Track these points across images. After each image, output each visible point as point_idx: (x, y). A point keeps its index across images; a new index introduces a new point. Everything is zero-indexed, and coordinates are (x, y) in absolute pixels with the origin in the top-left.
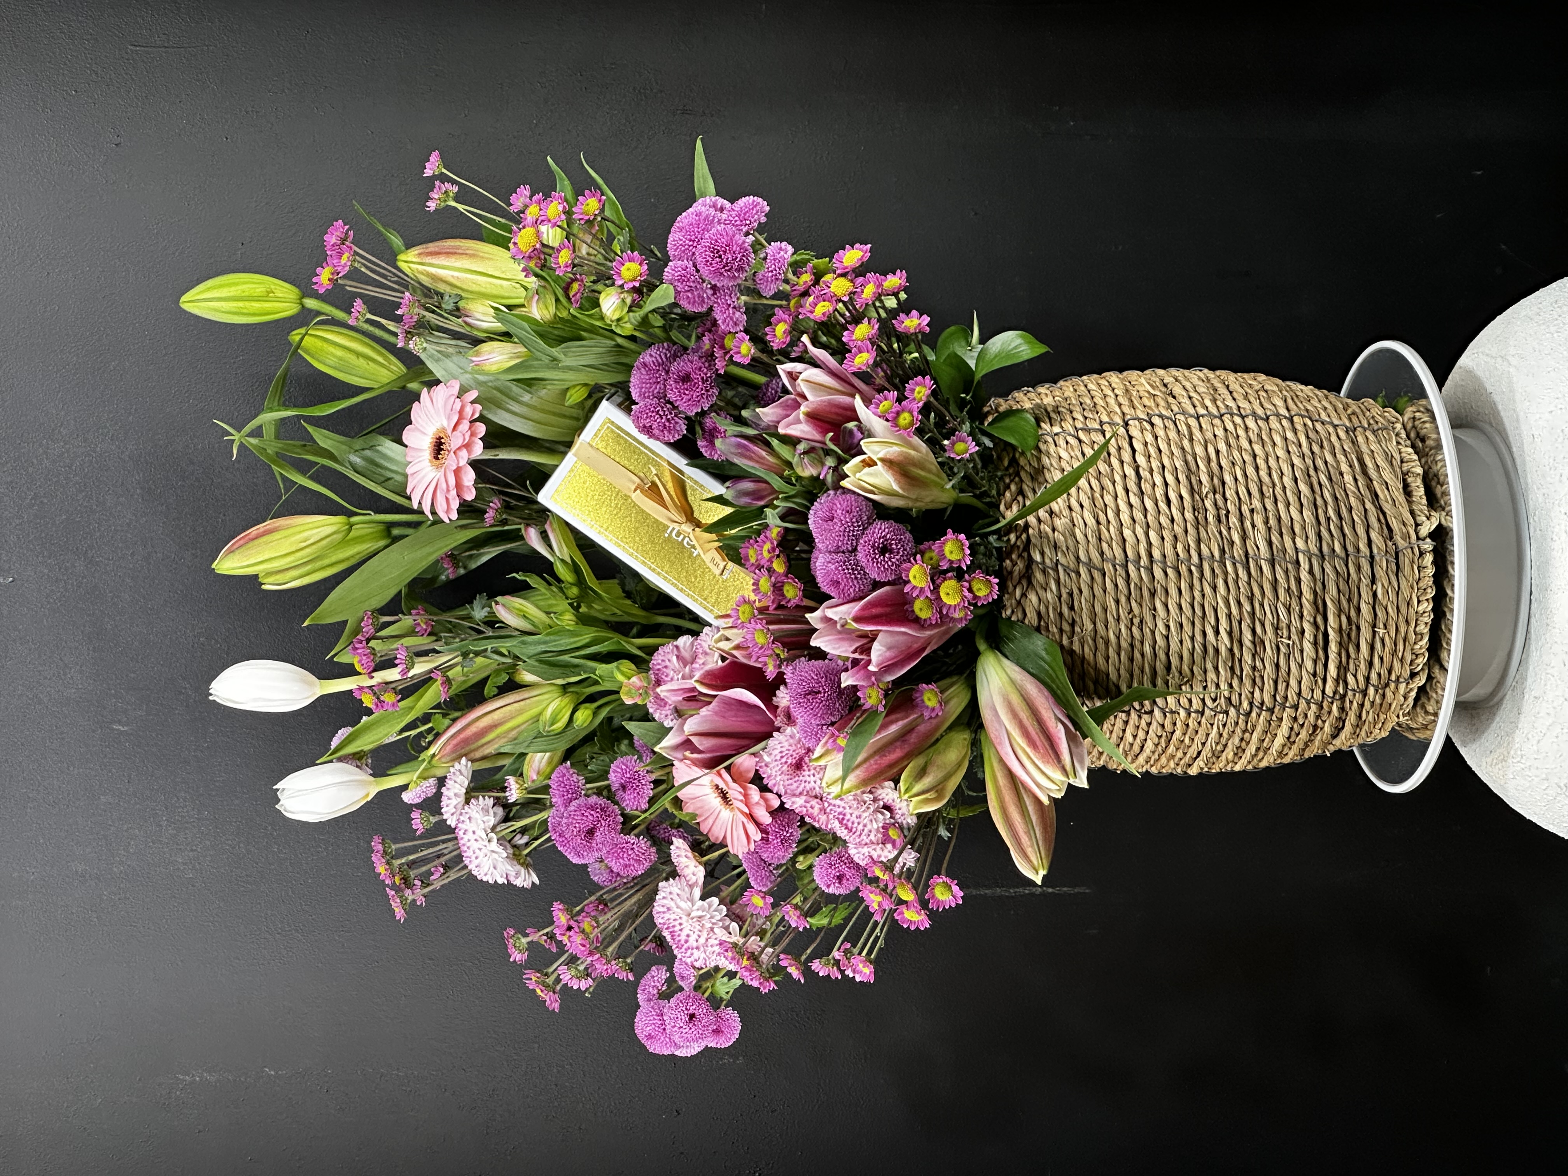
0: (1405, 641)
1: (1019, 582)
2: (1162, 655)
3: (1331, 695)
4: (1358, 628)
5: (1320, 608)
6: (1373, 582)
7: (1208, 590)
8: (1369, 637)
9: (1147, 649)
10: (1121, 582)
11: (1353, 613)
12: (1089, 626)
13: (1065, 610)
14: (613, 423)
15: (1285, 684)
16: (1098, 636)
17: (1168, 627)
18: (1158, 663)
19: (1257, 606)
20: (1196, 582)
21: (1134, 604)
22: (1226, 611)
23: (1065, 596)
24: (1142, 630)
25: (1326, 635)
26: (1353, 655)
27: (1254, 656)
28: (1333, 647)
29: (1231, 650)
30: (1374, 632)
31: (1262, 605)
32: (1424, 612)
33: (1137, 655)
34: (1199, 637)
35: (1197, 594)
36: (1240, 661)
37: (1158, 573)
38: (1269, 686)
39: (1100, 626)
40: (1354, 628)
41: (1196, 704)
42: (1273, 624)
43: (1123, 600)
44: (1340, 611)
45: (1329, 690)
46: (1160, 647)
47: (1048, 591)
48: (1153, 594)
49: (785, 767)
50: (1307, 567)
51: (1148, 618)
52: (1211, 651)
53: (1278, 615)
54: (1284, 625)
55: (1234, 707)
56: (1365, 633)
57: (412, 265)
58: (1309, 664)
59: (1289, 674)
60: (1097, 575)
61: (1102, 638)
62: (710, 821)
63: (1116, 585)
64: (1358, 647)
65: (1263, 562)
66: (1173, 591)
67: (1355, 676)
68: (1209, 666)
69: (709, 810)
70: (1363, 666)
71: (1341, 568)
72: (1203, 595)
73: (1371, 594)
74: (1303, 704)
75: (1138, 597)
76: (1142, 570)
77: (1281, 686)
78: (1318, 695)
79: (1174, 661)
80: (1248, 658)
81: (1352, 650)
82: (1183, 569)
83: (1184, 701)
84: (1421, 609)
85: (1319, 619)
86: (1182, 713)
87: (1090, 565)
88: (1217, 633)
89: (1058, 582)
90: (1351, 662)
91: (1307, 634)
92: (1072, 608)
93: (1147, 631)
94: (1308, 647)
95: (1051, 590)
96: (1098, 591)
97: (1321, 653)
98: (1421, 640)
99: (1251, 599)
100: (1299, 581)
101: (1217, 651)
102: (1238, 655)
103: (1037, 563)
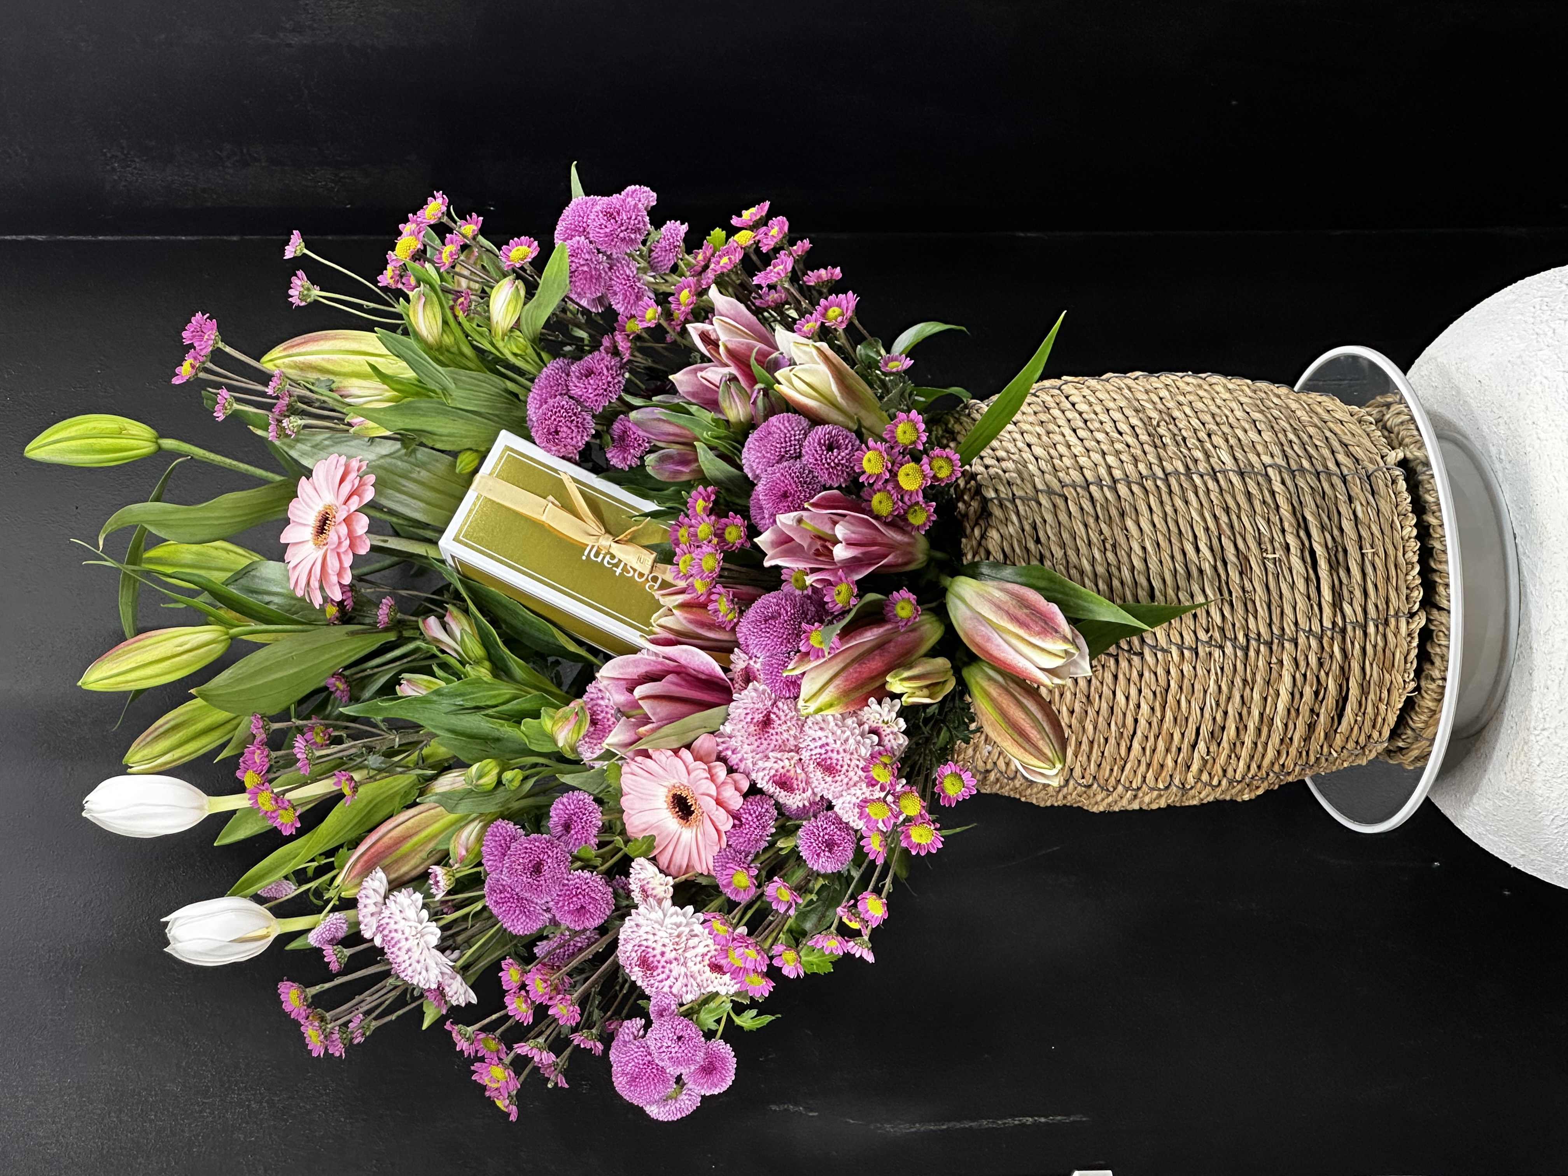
0: (1396, 566)
1: (977, 524)
2: (1143, 581)
3: (1330, 626)
4: (1345, 551)
5: (1302, 524)
6: (1350, 499)
7: (1179, 503)
8: (1358, 557)
9: (1126, 573)
10: (1087, 505)
11: (1336, 532)
12: (1058, 553)
13: (1031, 545)
14: (512, 450)
15: (1279, 609)
16: (1071, 565)
17: (1144, 549)
18: (1140, 592)
19: (1234, 517)
20: (1165, 497)
21: (1103, 525)
22: (1202, 524)
23: (1027, 528)
24: (1116, 554)
25: (1313, 553)
26: (1345, 581)
27: (1241, 573)
28: (1323, 565)
29: (1215, 568)
30: (1363, 555)
31: (1239, 517)
32: (1410, 538)
33: (1116, 583)
34: (1179, 557)
35: (1169, 509)
36: (1227, 584)
37: (1122, 489)
38: (1262, 612)
39: (1071, 553)
40: (1340, 549)
41: (1189, 639)
42: (1254, 537)
43: (1091, 521)
44: (1323, 528)
45: (1327, 624)
46: (1139, 572)
47: (1009, 524)
48: (1122, 514)
49: (752, 728)
50: (1279, 479)
51: (1122, 540)
52: (1195, 572)
53: (1259, 530)
54: (1267, 540)
55: (1231, 640)
56: (1354, 554)
57: (278, 362)
58: (1301, 584)
59: (1281, 597)
60: (1060, 502)
61: (1075, 567)
62: (670, 849)
63: (1082, 509)
64: (1348, 570)
65: (1231, 473)
66: (1143, 508)
67: (1351, 604)
68: (1196, 588)
69: (668, 835)
70: (1358, 593)
71: (1314, 482)
72: (1176, 511)
73: (1351, 512)
74: (1302, 640)
75: (1107, 518)
76: (1105, 489)
77: (1276, 613)
78: (1316, 627)
79: (1157, 584)
80: (1234, 576)
81: (1342, 573)
82: (1149, 484)
83: (1175, 638)
84: (1406, 532)
85: (1302, 534)
86: (1174, 650)
87: (1050, 492)
88: (1198, 550)
89: (1018, 513)
90: (1345, 588)
91: (1293, 550)
92: (1038, 541)
93: (1123, 555)
94: (1296, 561)
95: (1012, 523)
96: (1063, 517)
97: (1311, 572)
98: (1413, 568)
99: (1227, 510)
100: (1273, 493)
101: (1201, 571)
102: (1223, 577)
103: (991, 500)
